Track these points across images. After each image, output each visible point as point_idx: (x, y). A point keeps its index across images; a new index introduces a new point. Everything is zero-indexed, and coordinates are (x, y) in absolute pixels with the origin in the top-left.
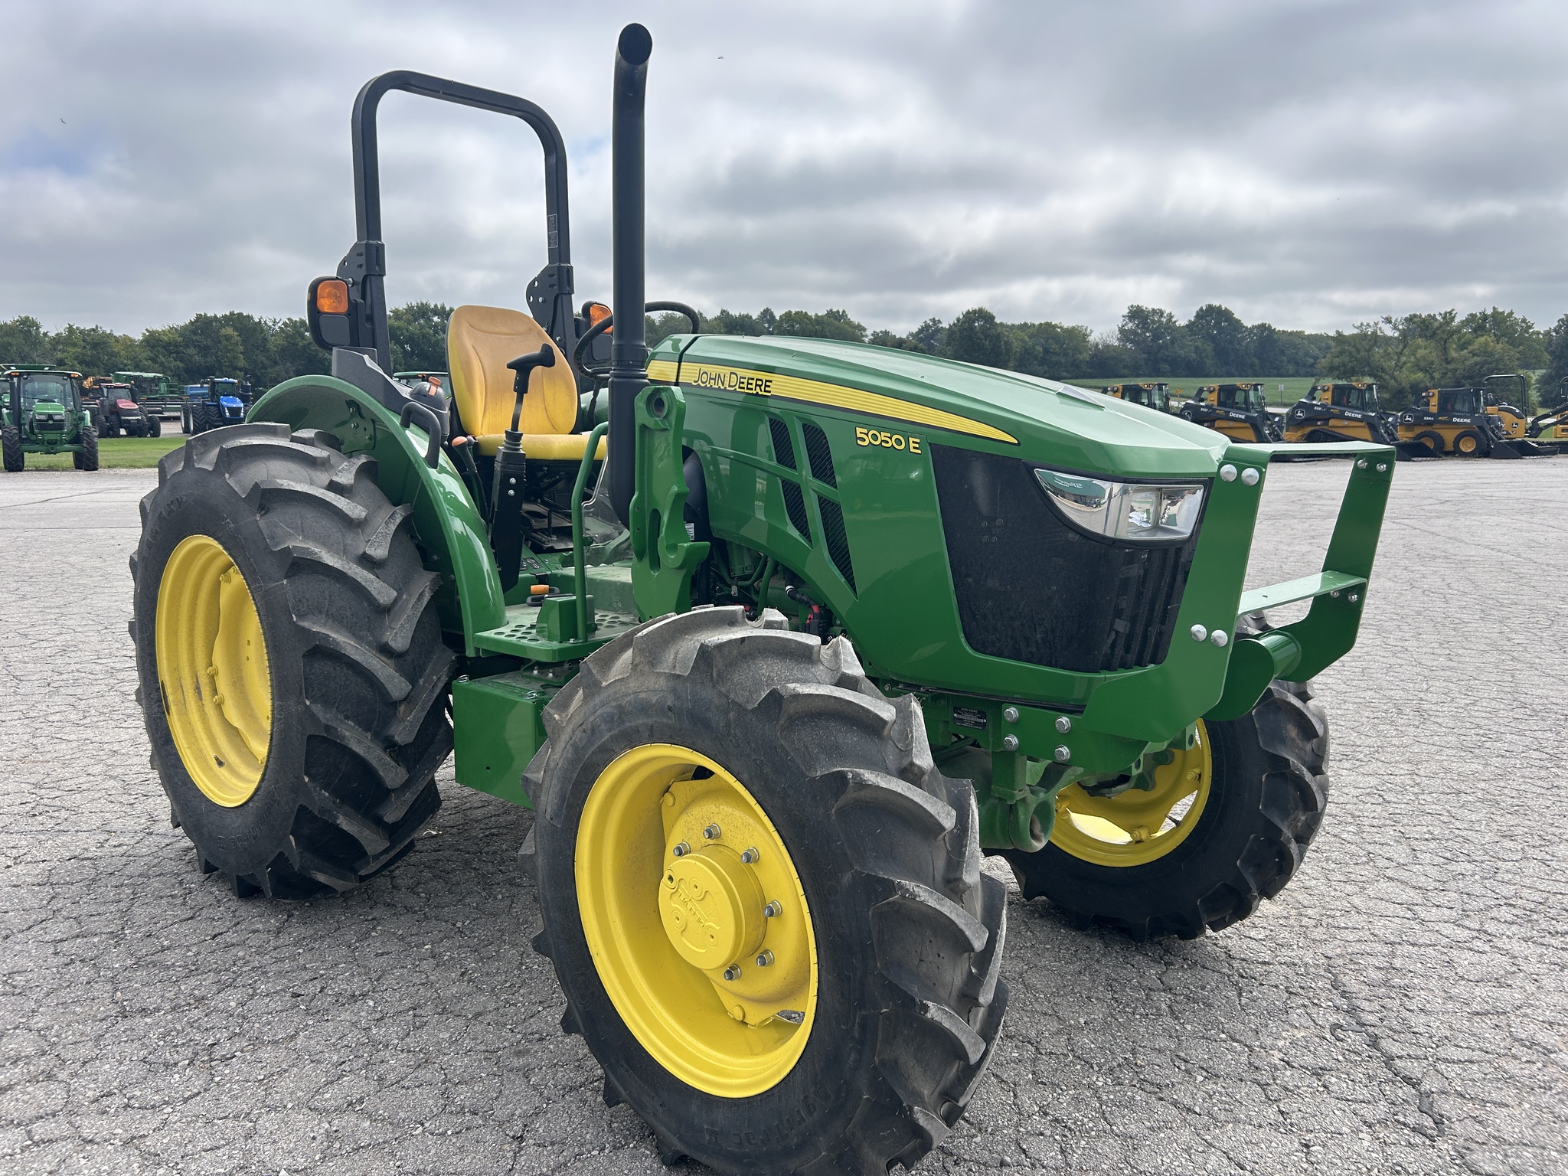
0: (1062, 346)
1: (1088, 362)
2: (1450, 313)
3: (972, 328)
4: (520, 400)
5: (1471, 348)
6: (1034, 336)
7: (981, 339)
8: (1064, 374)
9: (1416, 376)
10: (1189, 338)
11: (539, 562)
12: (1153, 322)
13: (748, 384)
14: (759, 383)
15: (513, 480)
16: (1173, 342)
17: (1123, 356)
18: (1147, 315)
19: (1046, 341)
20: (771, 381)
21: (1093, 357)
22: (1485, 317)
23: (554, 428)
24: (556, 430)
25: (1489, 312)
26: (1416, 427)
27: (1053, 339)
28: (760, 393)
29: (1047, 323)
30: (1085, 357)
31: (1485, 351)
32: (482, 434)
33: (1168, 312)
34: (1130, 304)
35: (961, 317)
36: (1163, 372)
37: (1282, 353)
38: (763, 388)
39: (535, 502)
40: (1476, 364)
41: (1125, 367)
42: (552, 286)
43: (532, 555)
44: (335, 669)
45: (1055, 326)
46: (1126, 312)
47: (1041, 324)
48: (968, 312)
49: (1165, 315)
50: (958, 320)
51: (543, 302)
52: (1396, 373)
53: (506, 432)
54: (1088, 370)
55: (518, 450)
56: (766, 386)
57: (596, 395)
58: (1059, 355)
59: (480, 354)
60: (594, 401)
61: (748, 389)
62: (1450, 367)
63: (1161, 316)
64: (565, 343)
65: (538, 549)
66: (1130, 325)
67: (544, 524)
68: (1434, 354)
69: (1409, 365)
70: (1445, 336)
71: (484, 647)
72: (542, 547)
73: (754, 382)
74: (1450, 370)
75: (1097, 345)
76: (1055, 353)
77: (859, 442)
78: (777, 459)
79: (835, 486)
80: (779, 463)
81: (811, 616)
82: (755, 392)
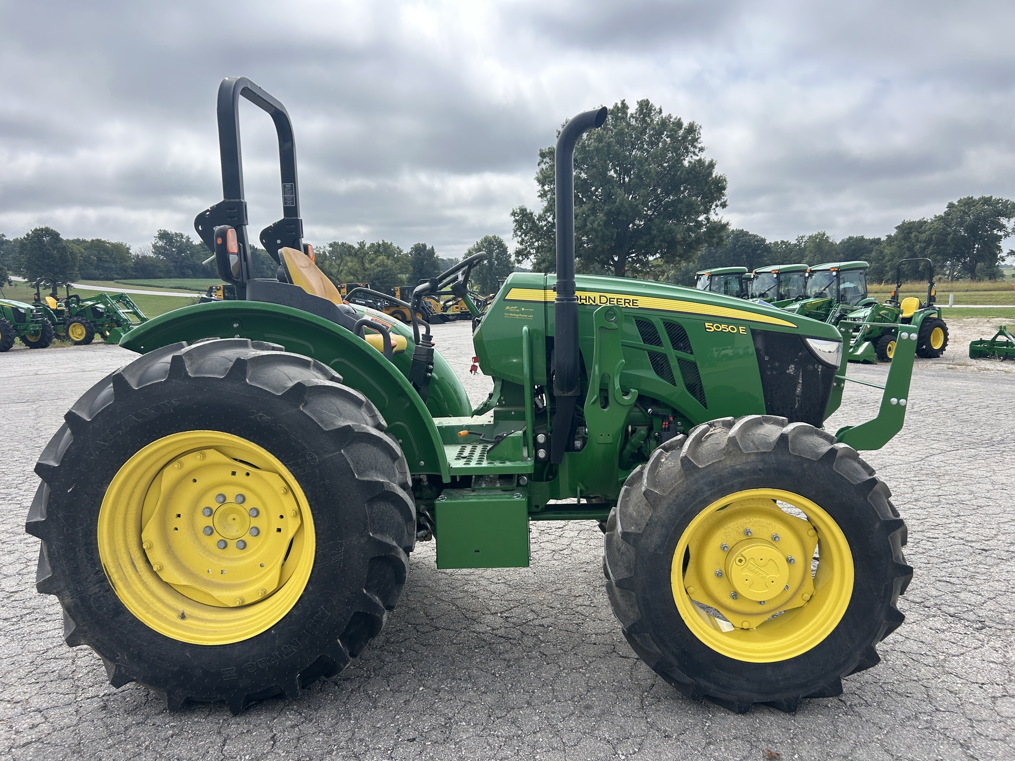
0: (111, 257)
1: (132, 268)
2: (363, 243)
3: (40, 242)
5: (375, 263)
6: (88, 248)
7: (49, 250)
8: (116, 276)
9: (349, 278)
10: (202, 253)
12: (177, 241)
13: (618, 302)
14: (627, 301)
16: (192, 255)
17: (159, 264)
18: (172, 237)
19: (99, 253)
20: (638, 300)
21: (136, 263)
22: (379, 245)
25: (381, 242)
26: (390, 308)
27: (103, 251)
28: (630, 306)
29: (98, 240)
30: (130, 264)
31: (383, 265)
33: (186, 235)
34: (159, 229)
35: (30, 233)
36: (187, 275)
37: (263, 263)
38: (631, 303)
40: (380, 271)
41: (160, 271)
42: (290, 232)
44: (386, 507)
45: (104, 242)
46: (157, 234)
47: (93, 240)
48: (36, 230)
49: (184, 237)
50: (28, 235)
51: (282, 243)
52: (339, 276)
54: (134, 273)
56: (633, 303)
58: (109, 262)
62: (367, 273)
63: (182, 237)
66: (161, 243)
68: (357, 266)
69: (344, 271)
70: (362, 255)
71: (460, 475)
73: (623, 301)
74: (367, 275)
75: (138, 256)
76: (106, 261)
77: (707, 330)
78: (643, 341)
79: (692, 353)
80: (645, 343)
81: (667, 423)
82: (624, 306)
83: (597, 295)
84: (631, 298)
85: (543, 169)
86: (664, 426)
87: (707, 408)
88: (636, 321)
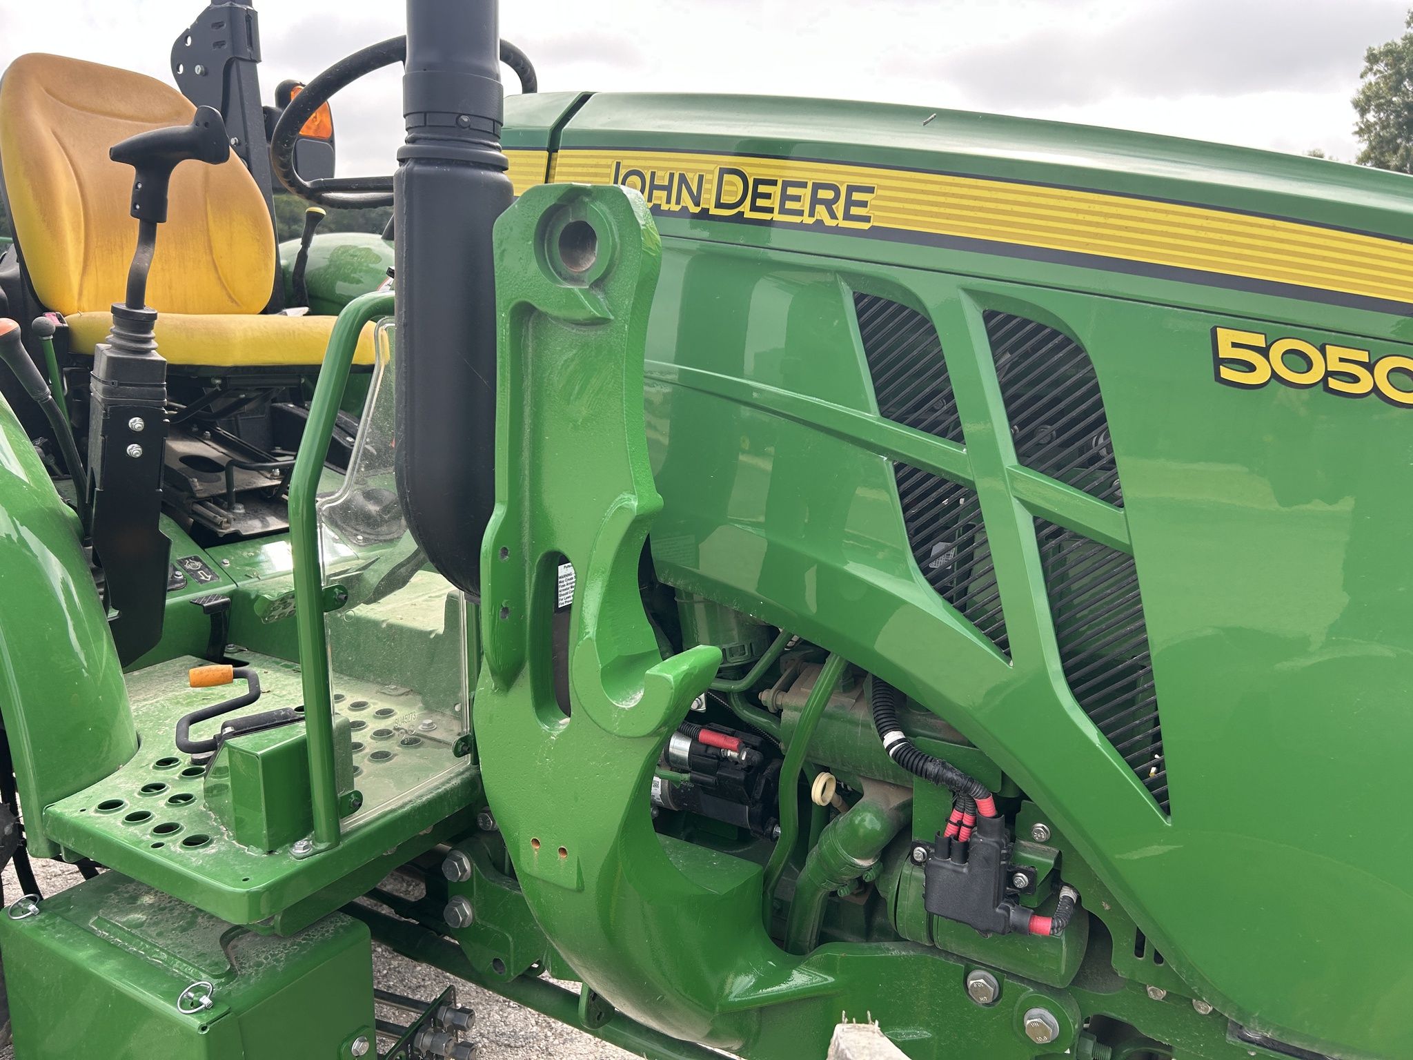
4: (148, 236)
11: (211, 564)
13: (785, 197)
14: (824, 194)
15: (136, 423)
20: (870, 190)
23: (233, 301)
24: (236, 306)
28: (829, 222)
32: (79, 309)
38: (839, 208)
39: (199, 437)
42: (219, 44)
43: (196, 550)
51: (205, 73)
53: (114, 310)
55: (147, 351)
56: (850, 203)
57: (306, 244)
59: (72, 151)
60: (302, 256)
61: (783, 211)
64: (247, 150)
65: (207, 537)
67: (218, 486)
71: (70, 846)
72: (216, 533)
73: (806, 193)
77: (1226, 373)
78: (881, 403)
79: (1114, 499)
80: (885, 414)
81: (968, 819)
82: (810, 221)
83: (710, 164)
84: (844, 176)
85: (1370, 84)
86: (950, 830)
87: (1166, 811)
88: (858, 299)
